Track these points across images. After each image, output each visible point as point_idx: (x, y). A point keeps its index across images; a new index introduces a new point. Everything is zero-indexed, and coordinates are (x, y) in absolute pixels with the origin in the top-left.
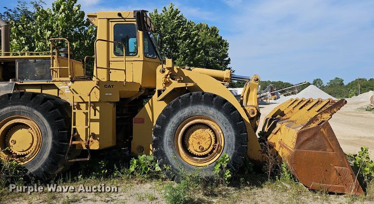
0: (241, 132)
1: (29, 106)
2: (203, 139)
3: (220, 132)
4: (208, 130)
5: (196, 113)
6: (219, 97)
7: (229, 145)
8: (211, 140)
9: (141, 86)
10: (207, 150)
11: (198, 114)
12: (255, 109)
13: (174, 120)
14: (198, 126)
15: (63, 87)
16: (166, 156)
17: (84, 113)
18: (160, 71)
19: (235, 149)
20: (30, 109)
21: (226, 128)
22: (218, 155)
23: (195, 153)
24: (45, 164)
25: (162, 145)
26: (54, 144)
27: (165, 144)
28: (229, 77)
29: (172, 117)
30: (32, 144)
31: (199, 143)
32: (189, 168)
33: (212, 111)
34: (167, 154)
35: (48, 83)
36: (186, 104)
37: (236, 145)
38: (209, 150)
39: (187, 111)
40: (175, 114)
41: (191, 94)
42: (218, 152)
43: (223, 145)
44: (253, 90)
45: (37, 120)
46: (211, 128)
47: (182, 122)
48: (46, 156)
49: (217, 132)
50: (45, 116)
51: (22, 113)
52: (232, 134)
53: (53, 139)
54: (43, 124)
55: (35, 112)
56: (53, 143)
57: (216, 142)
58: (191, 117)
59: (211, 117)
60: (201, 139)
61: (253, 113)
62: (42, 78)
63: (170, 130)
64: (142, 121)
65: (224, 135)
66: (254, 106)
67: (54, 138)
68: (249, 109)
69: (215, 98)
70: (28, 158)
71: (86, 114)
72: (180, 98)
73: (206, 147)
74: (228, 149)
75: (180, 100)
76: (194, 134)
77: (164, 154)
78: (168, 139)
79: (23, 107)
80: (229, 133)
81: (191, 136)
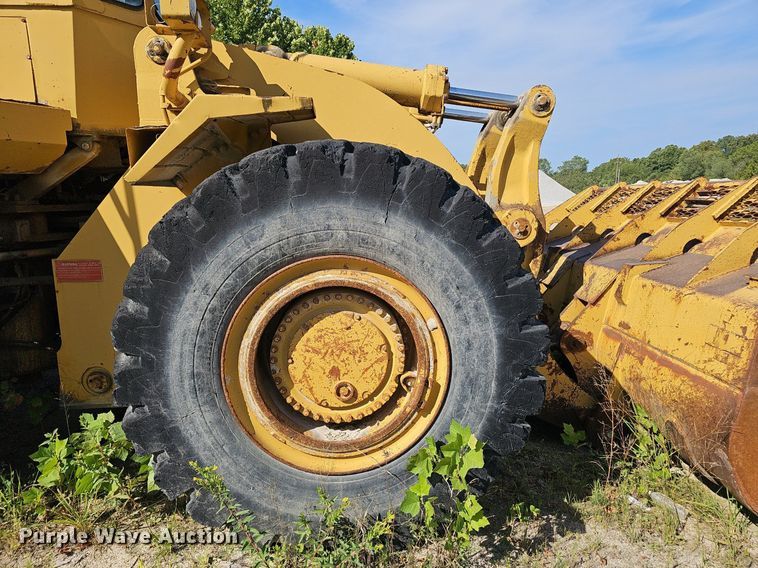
0: (524, 324)
2: (354, 353)
3: (433, 322)
4: (376, 318)
5: (317, 239)
6: (424, 164)
7: (471, 382)
8: (390, 355)
10: (371, 397)
11: (328, 246)
12: (530, 217)
13: (212, 276)
14: (333, 301)
16: (183, 442)
18: (151, 52)
19: (499, 396)
21: (458, 307)
22: (423, 423)
23: (318, 411)
25: (163, 395)
27: (174, 389)
29: (200, 260)
31: (335, 372)
32: (293, 484)
33: (395, 230)
34: (187, 431)
36: (268, 195)
37: (503, 381)
38: (382, 399)
39: (272, 232)
40: (214, 247)
41: (291, 151)
42: (421, 408)
43: (442, 379)
46: (388, 308)
47: (254, 283)
49: (419, 323)
52: (485, 332)
57: (410, 364)
58: (292, 261)
59: (392, 260)
60: (344, 356)
61: (525, 234)
63: (194, 323)
65: (451, 336)
68: (511, 220)
69: (407, 171)
72: (235, 170)
73: (365, 387)
74: (464, 398)
75: (237, 180)
76: (311, 333)
77: (176, 431)
78: (187, 368)
80: (475, 328)
81: (300, 346)
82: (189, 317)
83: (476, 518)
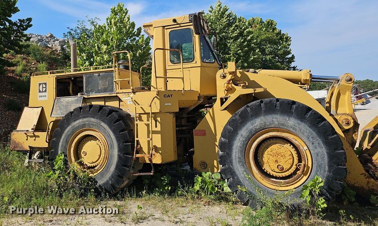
0: (336, 149)
1: (97, 119)
2: (282, 156)
3: (306, 148)
4: (288, 146)
5: (270, 124)
6: (299, 104)
7: (320, 166)
8: (293, 158)
9: (200, 95)
10: (288, 170)
11: (273, 126)
12: (350, 118)
13: (244, 132)
14: (275, 141)
15: (126, 98)
16: (236, 175)
17: (145, 124)
18: (221, 76)
19: (329, 171)
20: (98, 121)
21: (313, 143)
22: (305, 178)
23: (272, 173)
24: (112, 176)
25: (231, 162)
26: (119, 157)
27: (234, 161)
28: (308, 78)
29: (240, 128)
30: (100, 156)
31: (276, 161)
32: (270, 193)
33: (292, 122)
34: (237, 173)
35: (111, 95)
36: (257, 113)
37: (330, 166)
38: (291, 171)
39: (258, 122)
40: (244, 126)
41: (262, 102)
42: (304, 173)
43: (310, 165)
44: (345, 94)
45: (104, 132)
46: (292, 143)
47: (253, 135)
48: (113, 168)
49: (301, 148)
50: (110, 128)
51: (91, 125)
52: (323, 151)
53: (118, 152)
54: (109, 136)
55: (103, 124)
56: (118, 155)
57: (300, 161)
58: (264, 129)
59: (291, 130)
60: (279, 157)
61: (348, 124)
62: (105, 91)
63: (239, 144)
64: (203, 133)
65: (312, 152)
66: (348, 115)
67: (120, 150)
68: (342, 119)
69: (294, 106)
70: (98, 170)
71: (148, 125)
72: (248, 106)
73: (286, 167)
74: (318, 171)
75: (248, 109)
76: (269, 149)
77: (234, 172)
78: (237, 155)
79: (92, 119)
80: (319, 150)
81: (266, 153)
82: (238, 143)
83: (323, 204)
